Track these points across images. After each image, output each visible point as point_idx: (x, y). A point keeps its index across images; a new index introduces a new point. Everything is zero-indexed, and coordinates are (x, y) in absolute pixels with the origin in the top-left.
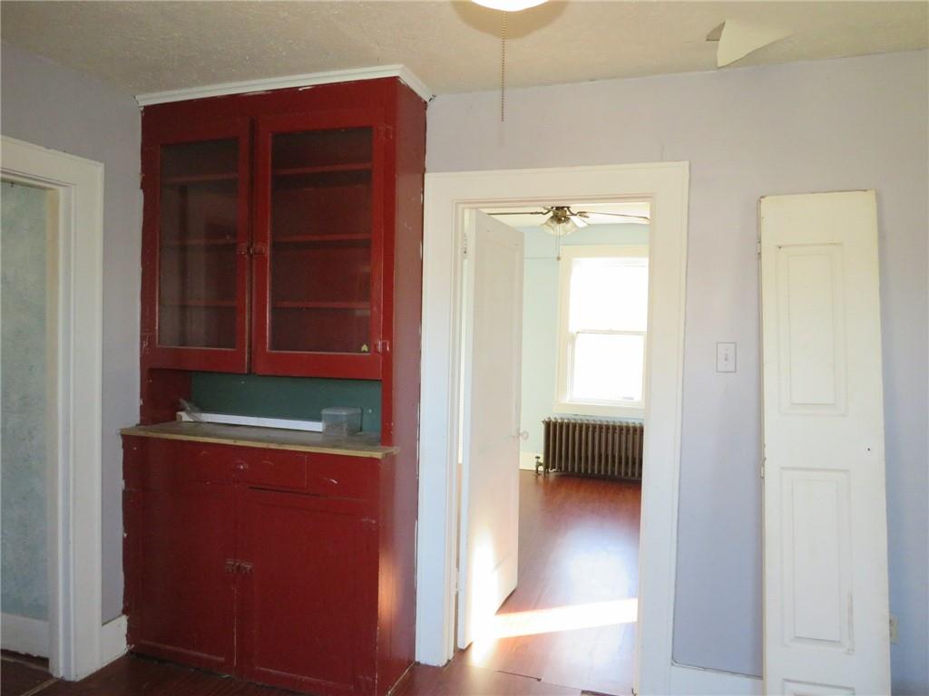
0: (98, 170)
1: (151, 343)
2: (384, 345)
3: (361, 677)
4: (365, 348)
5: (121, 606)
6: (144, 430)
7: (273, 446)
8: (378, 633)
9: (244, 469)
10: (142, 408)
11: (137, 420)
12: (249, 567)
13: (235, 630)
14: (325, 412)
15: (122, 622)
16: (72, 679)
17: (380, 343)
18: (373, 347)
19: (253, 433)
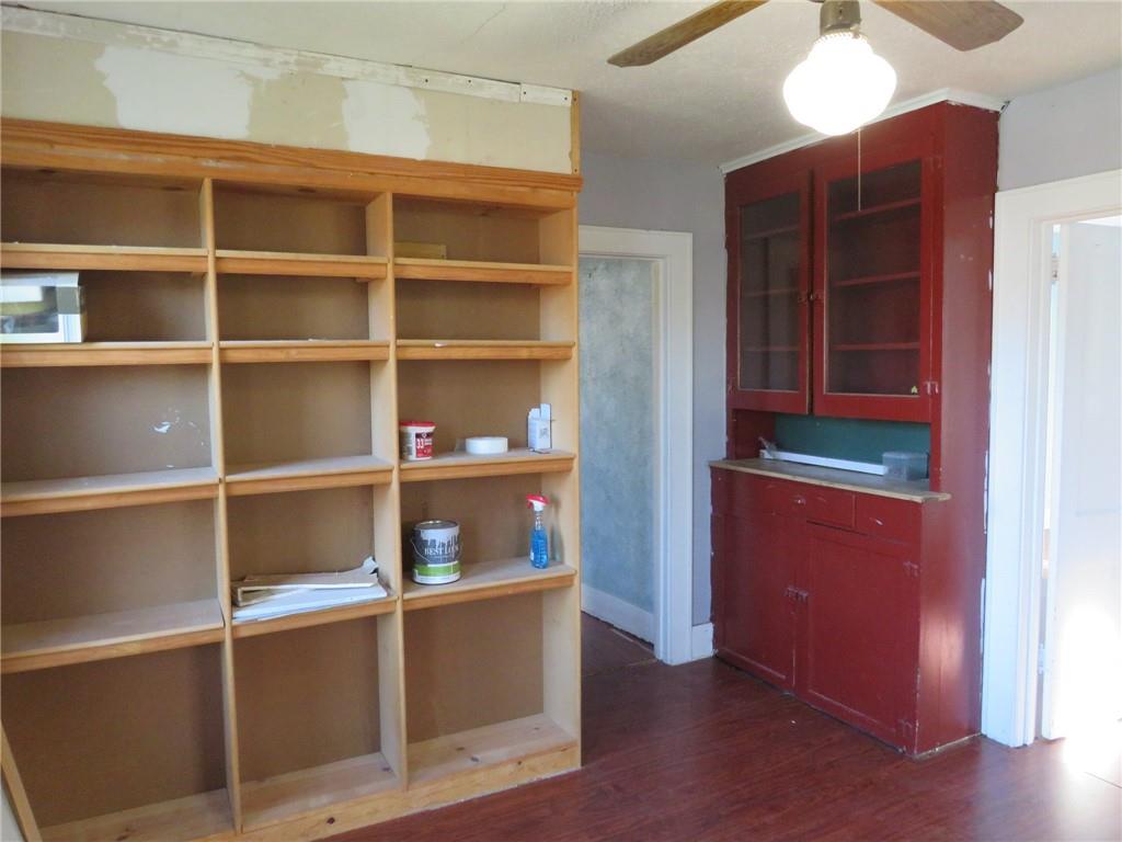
0: (686, 240)
1: (734, 387)
2: (933, 387)
3: (902, 721)
4: (914, 390)
5: (709, 615)
6: (731, 464)
7: (825, 484)
8: (918, 681)
9: (802, 504)
10: (728, 444)
11: (724, 454)
12: (805, 595)
13: (794, 652)
14: (886, 455)
15: (709, 628)
16: (669, 663)
17: (929, 386)
18: (922, 389)
19: (823, 473)
